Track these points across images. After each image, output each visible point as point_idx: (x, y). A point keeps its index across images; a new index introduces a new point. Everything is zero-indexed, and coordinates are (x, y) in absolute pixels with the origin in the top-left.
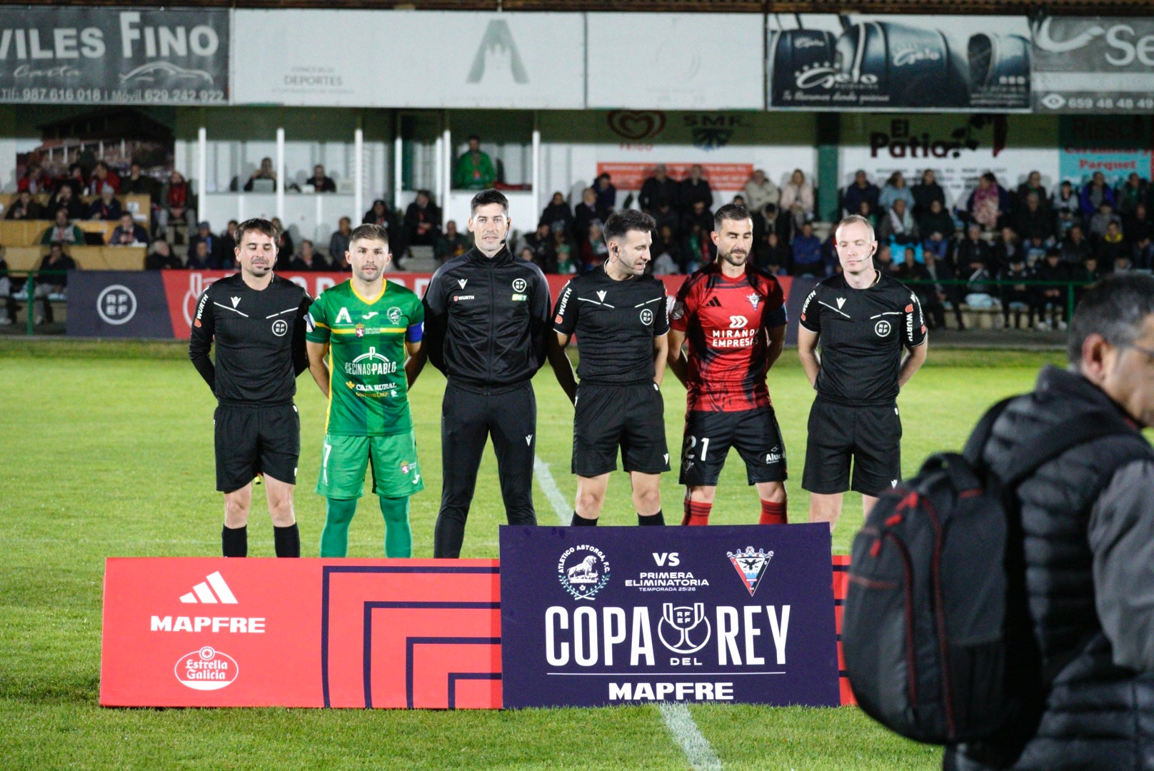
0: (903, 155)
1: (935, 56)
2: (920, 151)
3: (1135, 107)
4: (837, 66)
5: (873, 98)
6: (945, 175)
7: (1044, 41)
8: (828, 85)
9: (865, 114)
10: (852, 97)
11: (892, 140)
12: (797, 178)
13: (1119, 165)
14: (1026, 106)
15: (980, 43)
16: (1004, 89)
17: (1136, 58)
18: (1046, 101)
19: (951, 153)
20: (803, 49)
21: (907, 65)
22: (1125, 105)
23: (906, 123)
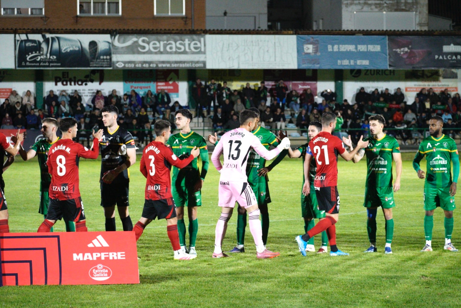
0: (67, 84)
1: (77, 49)
2: (73, 83)
3: (149, 67)
4: (41, 53)
5: (55, 64)
6: (82, 91)
7: (116, 43)
8: (38, 60)
9: (52, 70)
10: (47, 64)
11: (63, 79)
12: (28, 93)
13: (145, 87)
14: (110, 67)
15: (93, 44)
16: (102, 61)
17: (149, 49)
18: (117, 65)
19: (84, 84)
20: (29, 47)
21: (67, 52)
22: (146, 66)
23: (68, 73)
